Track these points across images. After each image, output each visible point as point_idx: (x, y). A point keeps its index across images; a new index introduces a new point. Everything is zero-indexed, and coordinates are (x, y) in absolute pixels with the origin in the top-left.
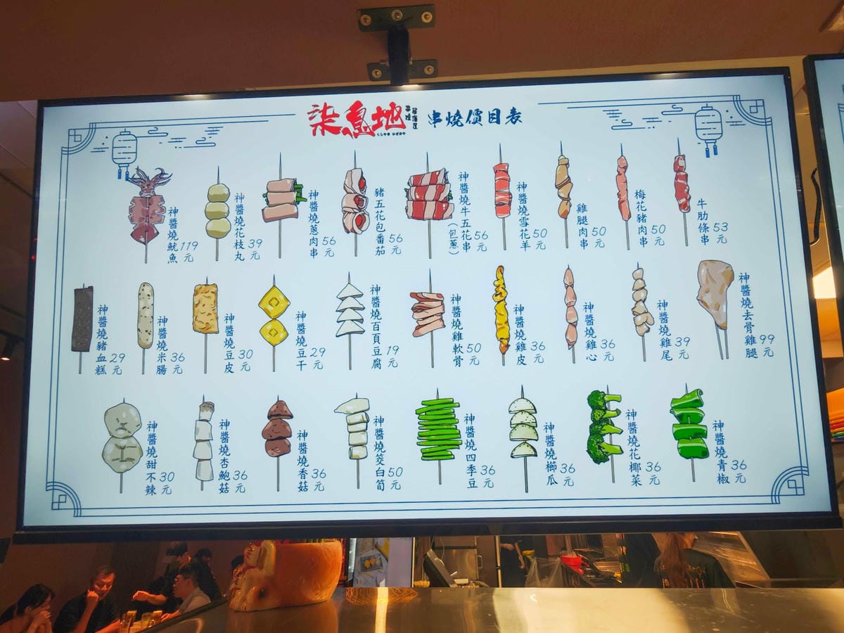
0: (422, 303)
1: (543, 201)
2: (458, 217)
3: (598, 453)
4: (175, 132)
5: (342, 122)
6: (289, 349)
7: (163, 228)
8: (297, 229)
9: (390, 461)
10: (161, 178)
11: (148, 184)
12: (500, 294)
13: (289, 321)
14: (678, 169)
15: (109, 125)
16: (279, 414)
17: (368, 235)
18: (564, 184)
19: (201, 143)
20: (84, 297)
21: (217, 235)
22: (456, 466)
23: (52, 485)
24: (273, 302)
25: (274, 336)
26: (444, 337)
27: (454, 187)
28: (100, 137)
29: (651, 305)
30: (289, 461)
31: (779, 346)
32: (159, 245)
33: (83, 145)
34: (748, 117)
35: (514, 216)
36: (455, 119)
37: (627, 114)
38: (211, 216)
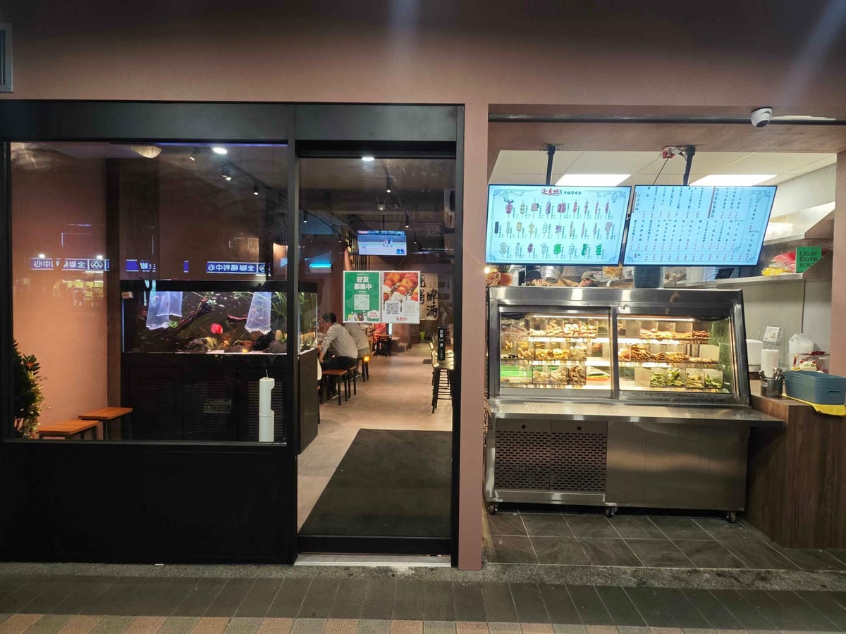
0: (558, 228)
1: (582, 209)
2: (566, 212)
3: (583, 254)
4: (516, 192)
5: (548, 192)
6: (533, 235)
7: (512, 211)
8: (537, 213)
9: (549, 254)
10: (512, 201)
11: (510, 202)
12: (571, 227)
13: (534, 230)
14: (607, 205)
15: (503, 190)
16: (531, 245)
17: (550, 214)
18: (586, 207)
19: (520, 195)
20: (497, 224)
21: (522, 213)
22: (559, 255)
23: (490, 256)
24: (532, 226)
25: (531, 232)
26: (561, 233)
27: (567, 206)
28: (501, 193)
29: (597, 230)
30: (532, 253)
31: (616, 238)
32: (511, 214)
33: (497, 194)
34: (622, 195)
35: (576, 213)
36: (569, 193)
37: (600, 194)
38: (521, 209)
